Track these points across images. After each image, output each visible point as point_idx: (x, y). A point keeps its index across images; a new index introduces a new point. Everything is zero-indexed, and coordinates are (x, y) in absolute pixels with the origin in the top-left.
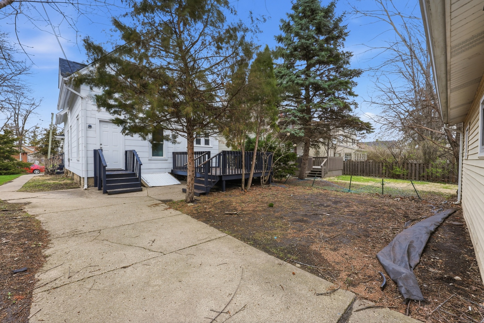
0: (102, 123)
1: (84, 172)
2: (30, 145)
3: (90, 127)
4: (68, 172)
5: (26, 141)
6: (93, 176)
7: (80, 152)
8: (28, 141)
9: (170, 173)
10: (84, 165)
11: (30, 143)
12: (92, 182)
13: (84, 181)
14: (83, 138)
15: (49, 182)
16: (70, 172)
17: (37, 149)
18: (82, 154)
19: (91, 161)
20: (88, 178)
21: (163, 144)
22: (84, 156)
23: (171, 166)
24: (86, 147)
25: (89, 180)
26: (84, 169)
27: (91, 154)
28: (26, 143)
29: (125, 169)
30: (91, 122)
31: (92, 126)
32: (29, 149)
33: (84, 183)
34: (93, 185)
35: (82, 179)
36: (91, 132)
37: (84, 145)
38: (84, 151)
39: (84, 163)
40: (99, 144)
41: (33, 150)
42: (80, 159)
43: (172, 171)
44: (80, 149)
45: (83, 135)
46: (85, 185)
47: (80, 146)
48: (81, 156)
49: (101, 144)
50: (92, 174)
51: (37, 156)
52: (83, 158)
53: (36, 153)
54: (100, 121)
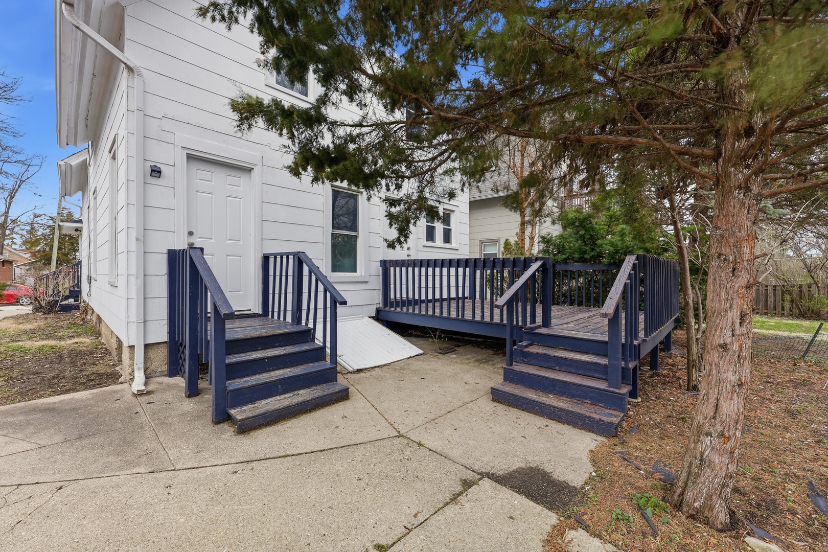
0: (195, 165)
1: (133, 328)
2: (24, 248)
3: (156, 172)
4: (87, 309)
5: (14, 240)
6: (164, 337)
7: (122, 258)
8: (18, 240)
9: (373, 318)
10: (133, 303)
11: (23, 243)
12: (161, 358)
13: (132, 358)
14: (133, 209)
15: (28, 344)
16: (93, 312)
17: (33, 254)
18: (128, 264)
19: (160, 287)
20: (147, 346)
21: (356, 237)
22: (133, 271)
23: (377, 299)
24: (143, 239)
25: (153, 353)
26: (133, 317)
27: (160, 267)
28: (15, 244)
29: (260, 312)
30: (160, 155)
31: (164, 169)
32: (20, 254)
33: (132, 365)
34: (165, 368)
35: (126, 353)
36: (158, 191)
37: (133, 234)
38: (133, 256)
39: (133, 294)
40: (186, 233)
41: (28, 256)
42: (122, 282)
43: (378, 311)
44: (122, 246)
45: (133, 200)
46: (136, 374)
47: (122, 237)
48: (122, 270)
49: (191, 234)
50: (160, 333)
51: (34, 268)
52: (133, 279)
53: (32, 263)
54: (190, 158)
